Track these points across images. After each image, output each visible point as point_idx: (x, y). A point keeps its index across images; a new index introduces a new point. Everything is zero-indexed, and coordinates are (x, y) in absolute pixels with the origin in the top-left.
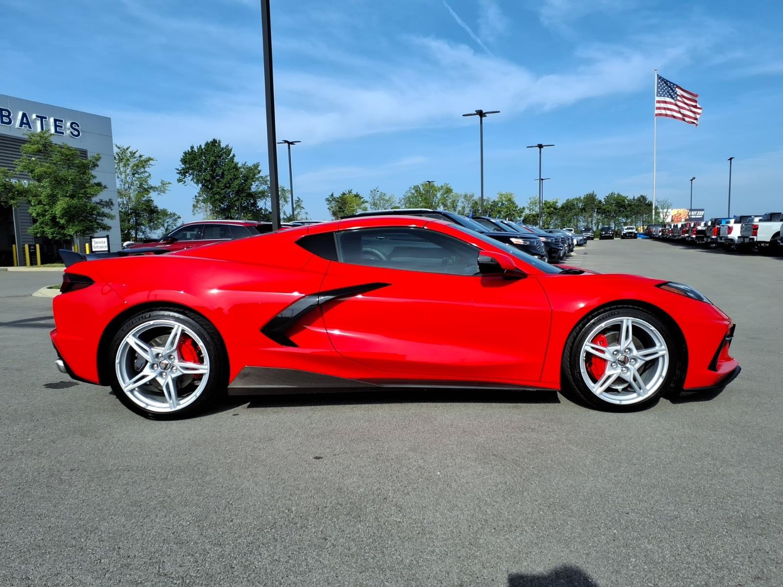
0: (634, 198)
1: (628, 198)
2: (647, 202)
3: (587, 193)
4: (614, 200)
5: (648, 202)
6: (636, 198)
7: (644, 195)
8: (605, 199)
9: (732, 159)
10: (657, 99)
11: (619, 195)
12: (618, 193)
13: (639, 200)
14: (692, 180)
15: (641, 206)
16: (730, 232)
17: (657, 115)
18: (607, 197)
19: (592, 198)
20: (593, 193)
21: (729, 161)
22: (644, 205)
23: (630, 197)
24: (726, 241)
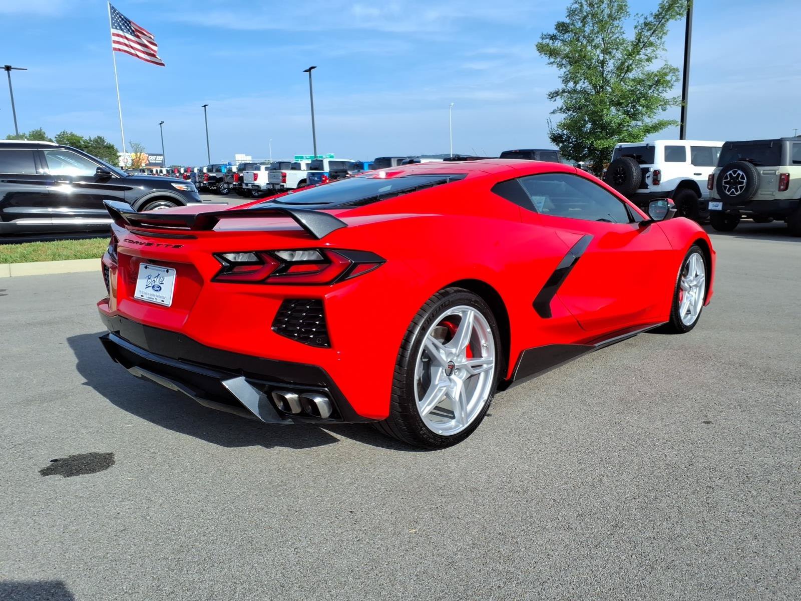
0: (90, 138)
1: (83, 139)
2: (105, 144)
3: (33, 130)
4: (67, 140)
5: (107, 144)
6: (92, 139)
7: (100, 136)
8: (56, 137)
9: (206, 107)
10: (113, 31)
11: (72, 135)
12: (71, 133)
13: (96, 141)
14: (161, 124)
15: (100, 148)
16: (255, 179)
17: (115, 49)
18: (59, 136)
19: (41, 136)
20: (41, 130)
21: (204, 108)
22: (102, 147)
23: (86, 138)
24: (254, 187)
